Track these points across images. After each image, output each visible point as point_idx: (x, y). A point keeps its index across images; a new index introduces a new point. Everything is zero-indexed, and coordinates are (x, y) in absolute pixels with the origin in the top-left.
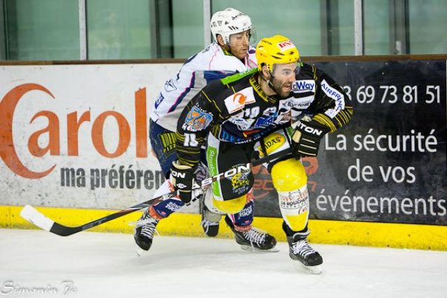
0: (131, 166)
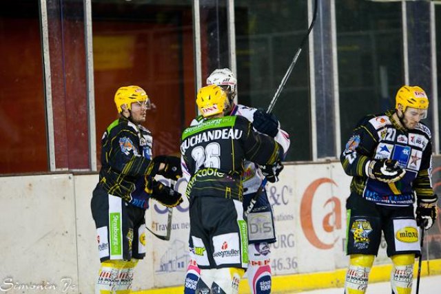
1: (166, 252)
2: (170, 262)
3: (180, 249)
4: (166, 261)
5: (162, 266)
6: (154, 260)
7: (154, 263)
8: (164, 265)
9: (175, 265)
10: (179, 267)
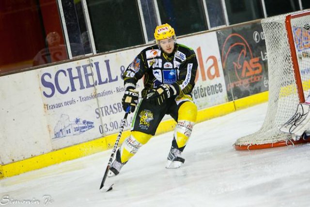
0: (201, 86)
1: (57, 124)
2: (61, 130)
3: (66, 120)
4: (58, 131)
5: (55, 135)
6: (50, 131)
7: (50, 133)
8: (57, 133)
9: (65, 133)
10: (68, 133)
